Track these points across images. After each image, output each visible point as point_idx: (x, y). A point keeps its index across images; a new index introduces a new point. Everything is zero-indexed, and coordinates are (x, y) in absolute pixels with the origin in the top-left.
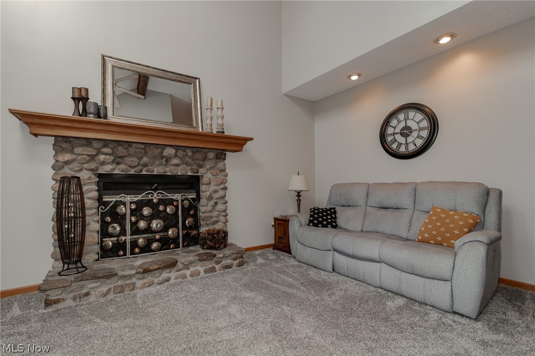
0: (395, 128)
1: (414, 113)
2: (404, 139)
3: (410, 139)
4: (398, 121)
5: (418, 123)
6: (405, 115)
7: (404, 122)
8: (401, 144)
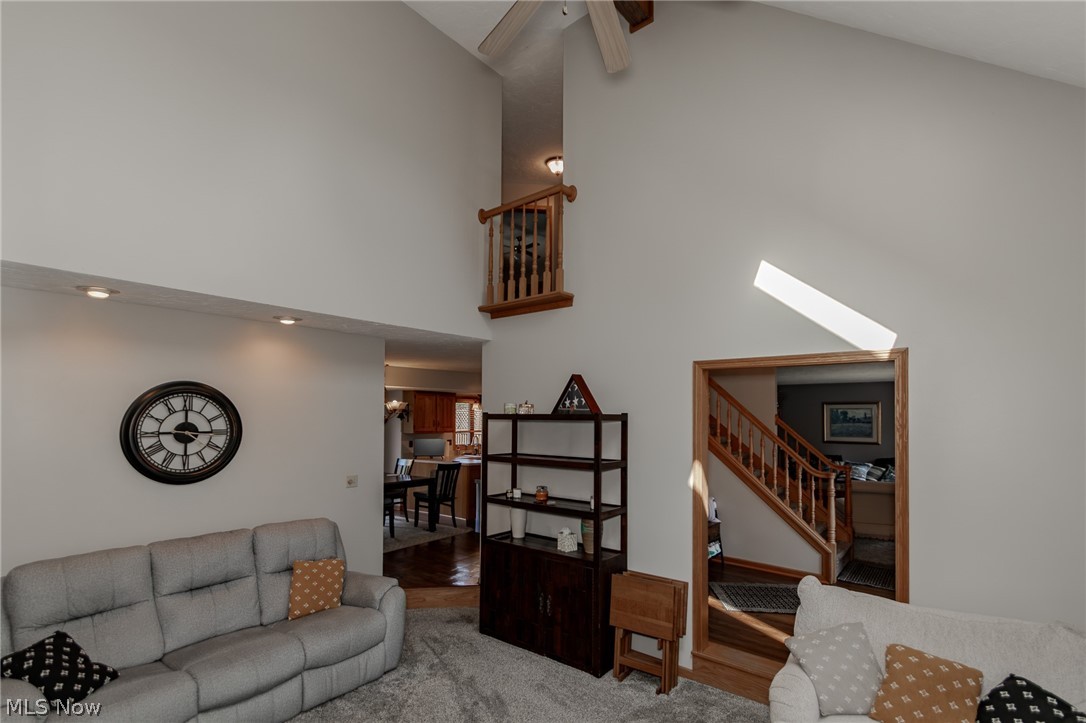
0: (161, 422)
1: (204, 402)
2: (182, 446)
3: (192, 448)
4: (169, 409)
5: (209, 421)
6: (185, 401)
7: (182, 414)
8: (173, 455)
